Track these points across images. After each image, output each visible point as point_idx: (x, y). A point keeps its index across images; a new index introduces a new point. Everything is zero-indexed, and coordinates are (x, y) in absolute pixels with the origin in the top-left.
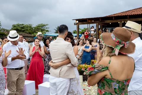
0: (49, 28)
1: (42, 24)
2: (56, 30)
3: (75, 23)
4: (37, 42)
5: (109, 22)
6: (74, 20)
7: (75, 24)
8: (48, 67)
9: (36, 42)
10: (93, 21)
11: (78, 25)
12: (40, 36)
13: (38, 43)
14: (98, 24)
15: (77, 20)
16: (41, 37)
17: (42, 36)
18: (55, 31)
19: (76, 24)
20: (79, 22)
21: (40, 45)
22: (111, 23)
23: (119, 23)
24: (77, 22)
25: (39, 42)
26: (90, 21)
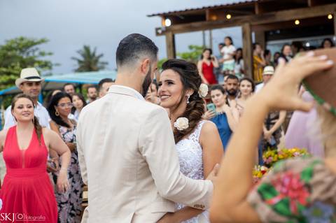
0: (50, 54)
1: (22, 39)
2: (80, 62)
3: (157, 29)
4: (26, 109)
5: (293, 18)
6: (154, 15)
7: (158, 34)
8: (71, 204)
9: (21, 107)
10: (229, 17)
11: (170, 35)
12: (30, 84)
13: (28, 114)
14: (251, 26)
15: (165, 16)
16: (34, 87)
17: (37, 83)
18: (76, 62)
19: (163, 33)
20: (173, 23)
21: (35, 121)
22: (299, 20)
23: (330, 17)
24: (168, 23)
25: (31, 110)
26: (214, 18)
